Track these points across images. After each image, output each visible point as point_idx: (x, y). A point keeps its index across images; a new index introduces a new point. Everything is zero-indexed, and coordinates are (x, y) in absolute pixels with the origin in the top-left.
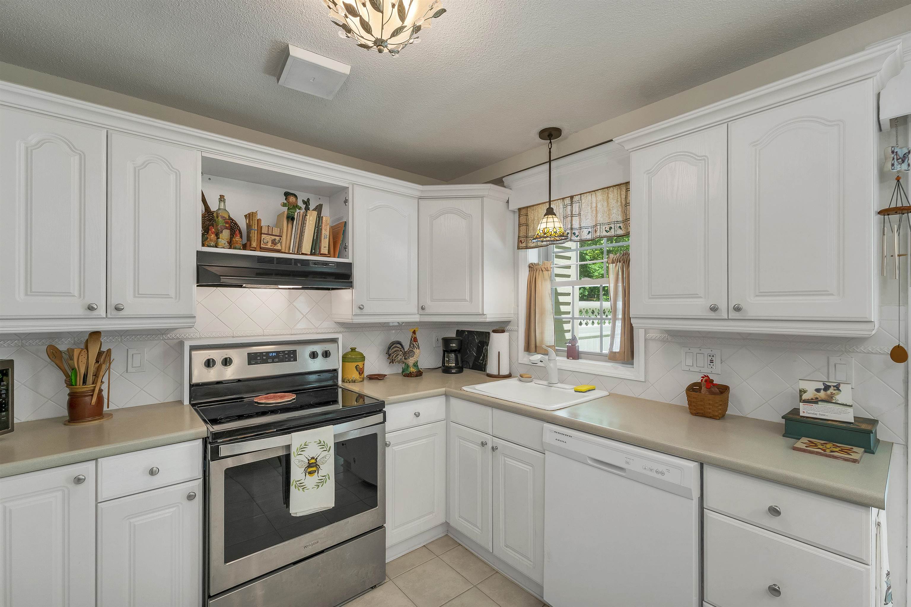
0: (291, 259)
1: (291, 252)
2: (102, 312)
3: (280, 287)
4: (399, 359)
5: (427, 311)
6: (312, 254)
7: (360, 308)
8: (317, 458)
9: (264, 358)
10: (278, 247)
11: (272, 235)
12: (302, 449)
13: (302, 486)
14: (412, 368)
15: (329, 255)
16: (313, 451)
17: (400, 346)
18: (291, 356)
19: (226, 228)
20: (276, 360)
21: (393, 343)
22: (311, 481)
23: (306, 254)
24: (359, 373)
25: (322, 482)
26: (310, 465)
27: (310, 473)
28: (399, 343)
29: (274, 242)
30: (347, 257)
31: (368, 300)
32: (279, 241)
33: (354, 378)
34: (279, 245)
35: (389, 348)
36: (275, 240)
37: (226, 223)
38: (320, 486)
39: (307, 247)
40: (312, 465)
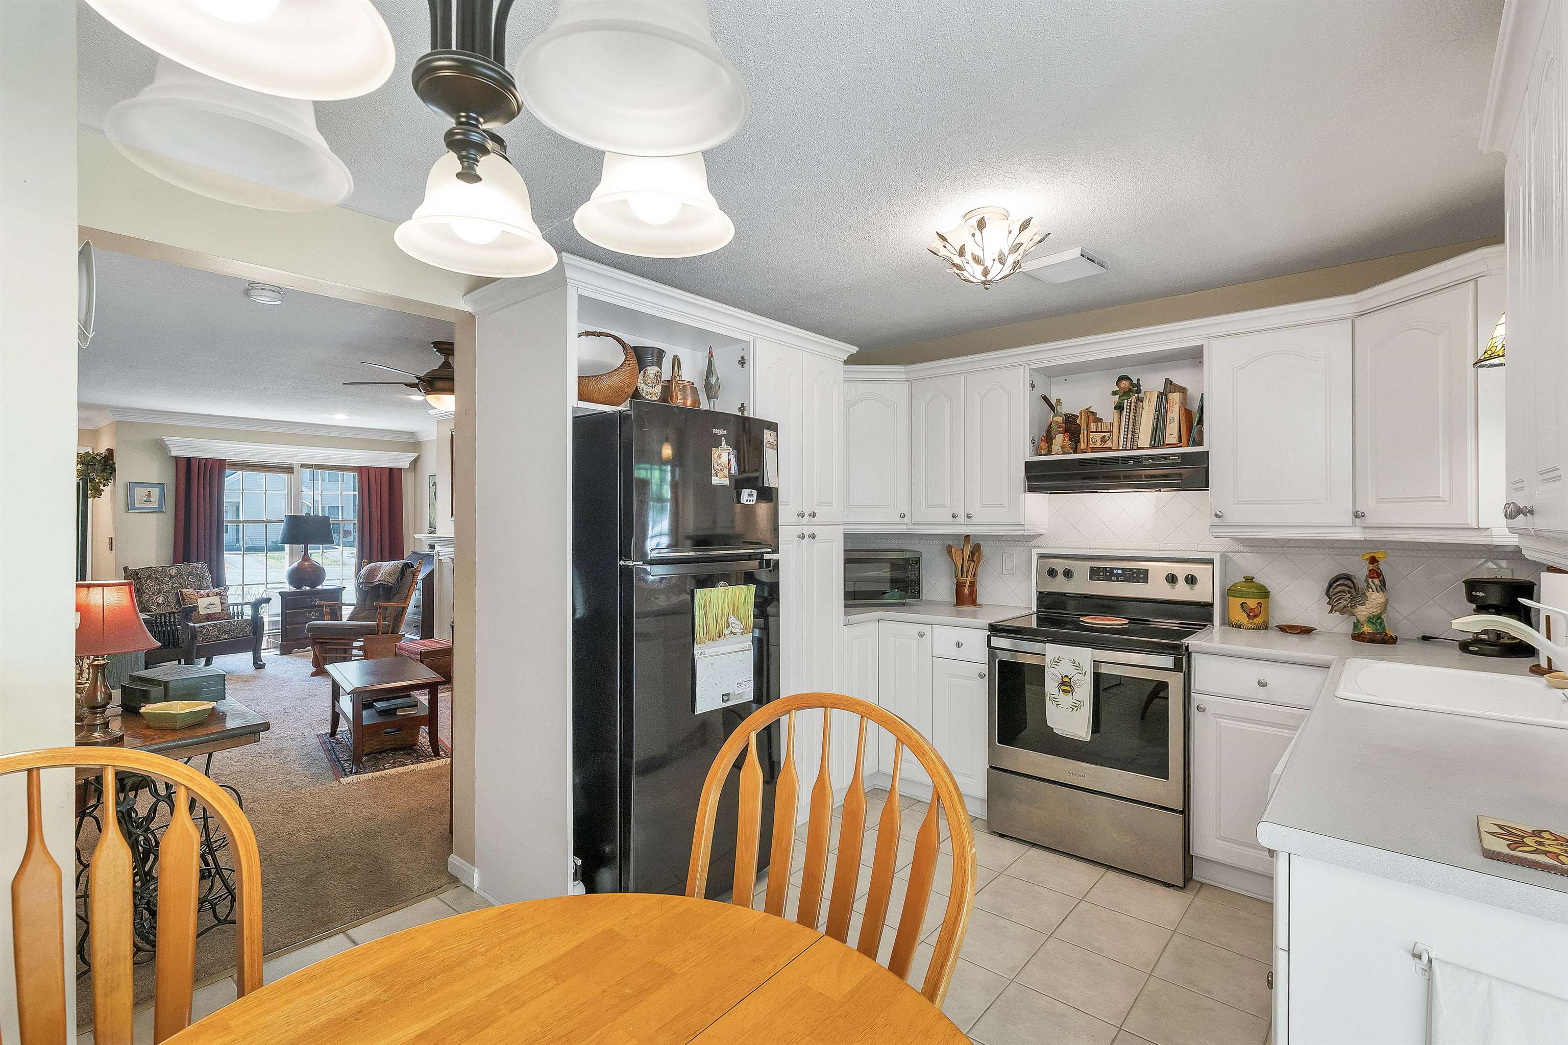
0: (1118, 457)
1: (1121, 448)
2: (962, 519)
3: (1110, 491)
4: (1342, 605)
5: (1369, 521)
6: (1153, 447)
7: (1216, 516)
8: (1071, 678)
9: (1108, 574)
10: (1108, 444)
11: (1101, 432)
12: (1057, 662)
13: (1054, 700)
14: (1365, 625)
15: (1181, 444)
16: (1066, 669)
17: (1352, 585)
18: (1141, 576)
19: (1060, 433)
20: (1122, 578)
21: (1337, 579)
22: (1066, 700)
23: (1143, 448)
24: (1248, 616)
25: (1076, 706)
26: (1063, 683)
27: (1063, 691)
28: (1348, 577)
29: (1103, 440)
30: (1201, 444)
31: (1236, 504)
32: (1109, 437)
33: (1239, 621)
34: (1109, 442)
35: (1330, 586)
36: (1104, 436)
37: (1059, 427)
38: (1075, 710)
39: (1144, 438)
40: (1065, 683)
